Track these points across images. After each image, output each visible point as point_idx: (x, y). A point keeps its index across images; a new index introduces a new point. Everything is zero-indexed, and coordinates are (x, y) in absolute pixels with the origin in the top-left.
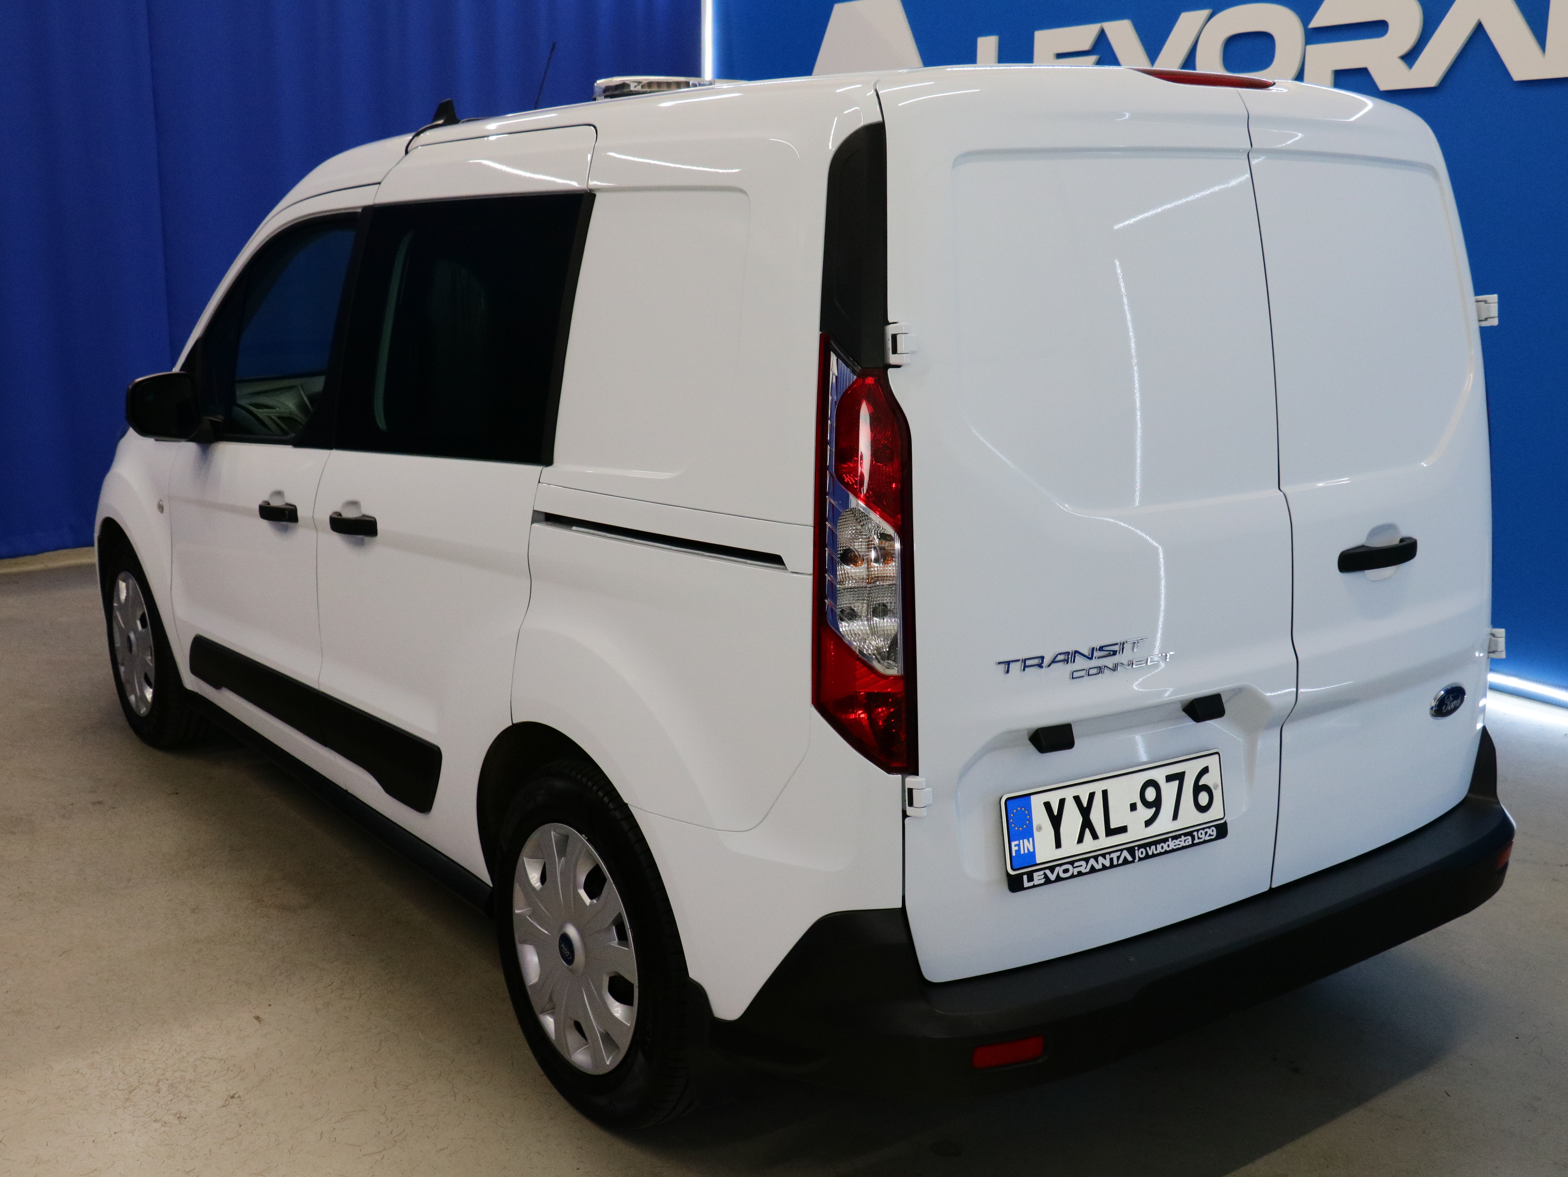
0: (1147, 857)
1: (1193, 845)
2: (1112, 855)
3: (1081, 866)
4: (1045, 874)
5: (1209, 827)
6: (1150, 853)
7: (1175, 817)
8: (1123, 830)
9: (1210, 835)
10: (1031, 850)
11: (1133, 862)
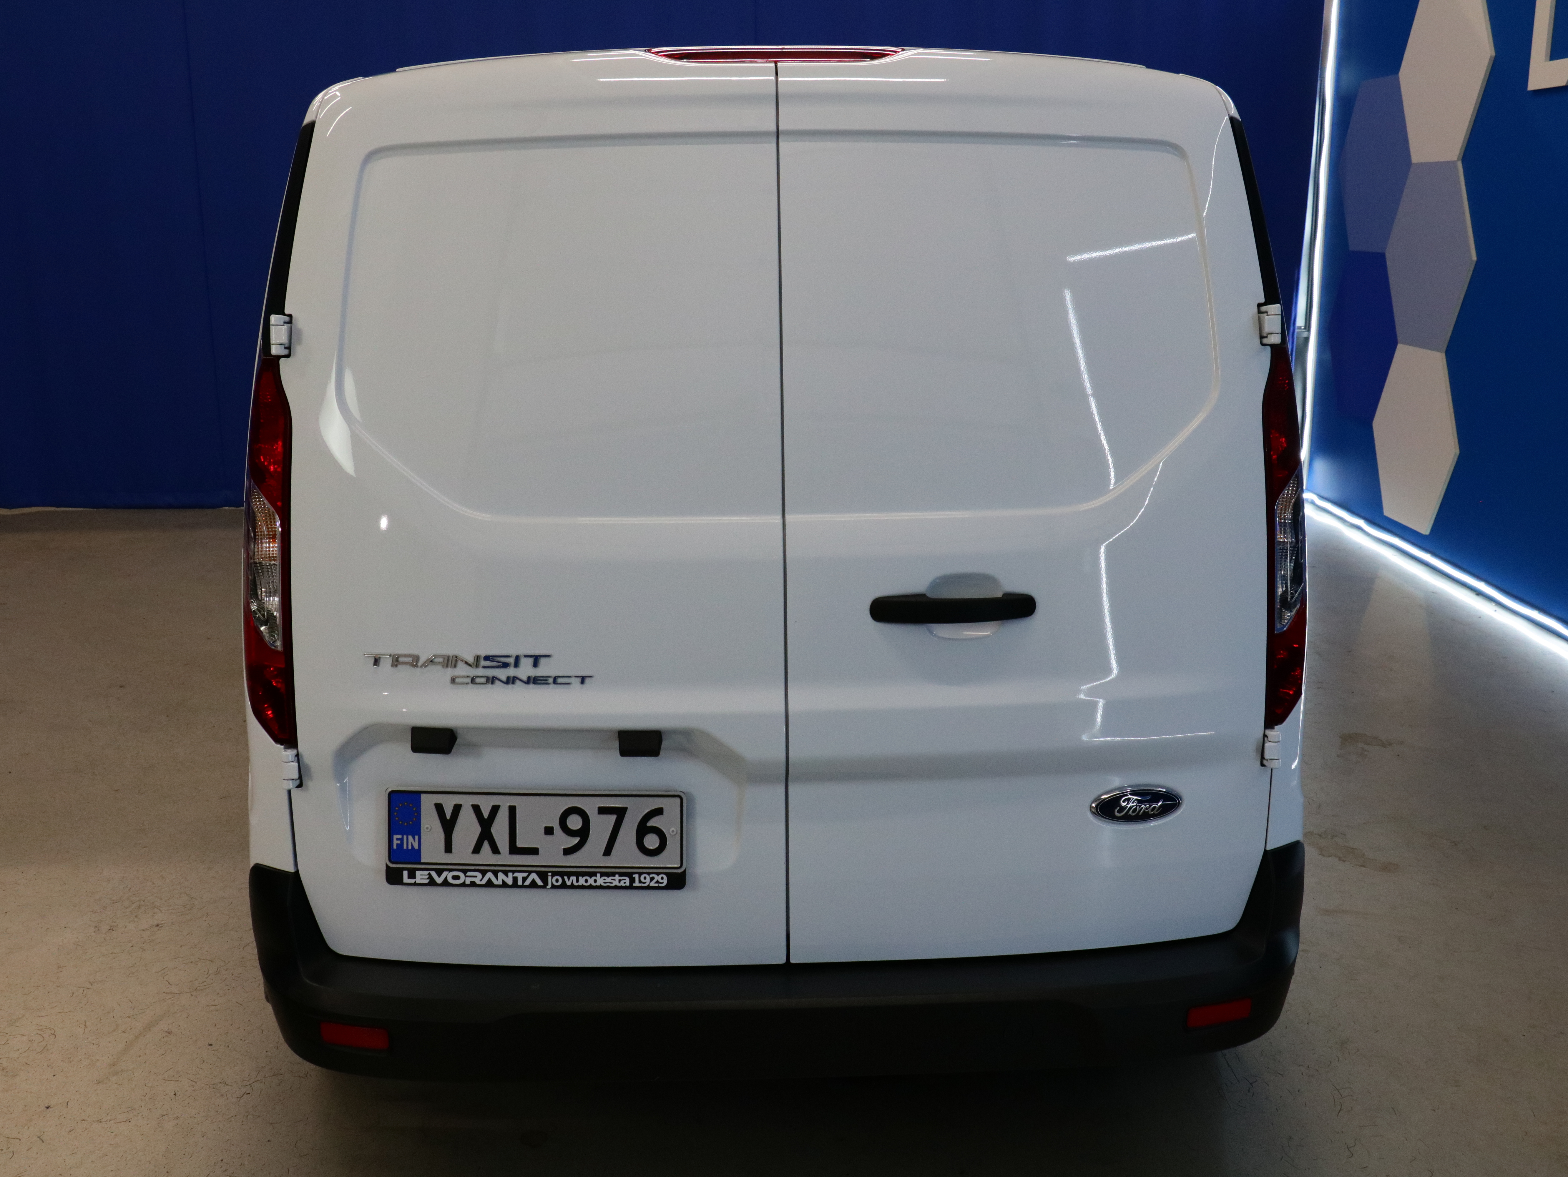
0: (564, 886)
1: (631, 887)
2: (516, 875)
3: (476, 877)
4: (429, 874)
5: (658, 874)
6: (569, 883)
7: (608, 852)
8: (534, 851)
9: (657, 882)
10: (416, 847)
11: (545, 886)
